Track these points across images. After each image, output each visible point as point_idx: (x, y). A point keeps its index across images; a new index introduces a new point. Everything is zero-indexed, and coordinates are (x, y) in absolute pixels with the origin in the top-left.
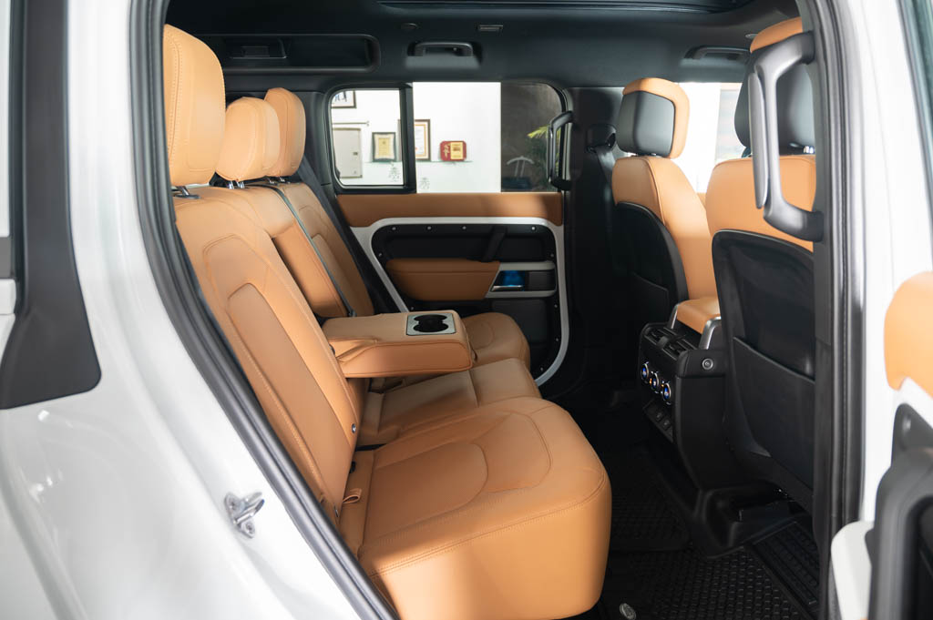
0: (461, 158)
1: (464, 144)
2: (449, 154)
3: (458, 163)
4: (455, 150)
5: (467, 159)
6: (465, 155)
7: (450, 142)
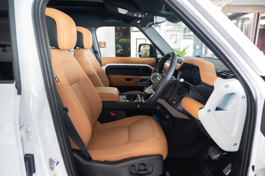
0: (104, 46)
1: (105, 43)
2: (101, 45)
3: (103, 48)
4: (102, 44)
5: (106, 47)
6: (105, 46)
7: (101, 42)
